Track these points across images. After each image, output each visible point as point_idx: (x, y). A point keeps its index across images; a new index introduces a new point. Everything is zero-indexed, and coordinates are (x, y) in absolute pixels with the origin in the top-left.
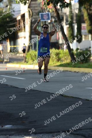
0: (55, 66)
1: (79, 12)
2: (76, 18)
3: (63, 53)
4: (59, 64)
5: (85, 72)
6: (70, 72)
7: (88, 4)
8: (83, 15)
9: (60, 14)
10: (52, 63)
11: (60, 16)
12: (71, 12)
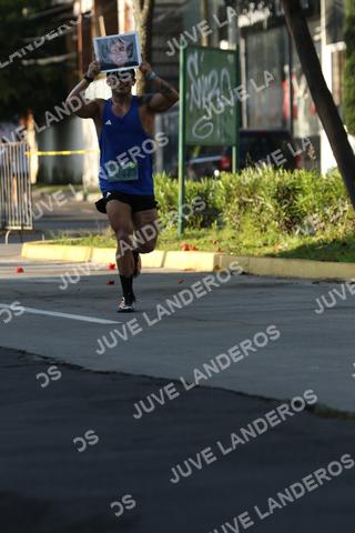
0: (272, 256)
10: (259, 242)
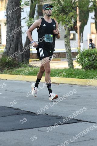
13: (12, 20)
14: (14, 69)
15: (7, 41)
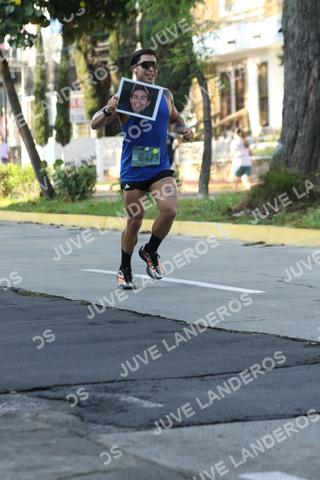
1: (62, 60)
2: (56, 77)
3: (19, 174)
4: (7, 202)
5: (80, 226)
6: (39, 227)
7: (89, 38)
8: (74, 69)
9: (10, 65)
11: (11, 70)
12: (41, 60)
13: (302, 47)
14: (309, 209)
15: (286, 115)
